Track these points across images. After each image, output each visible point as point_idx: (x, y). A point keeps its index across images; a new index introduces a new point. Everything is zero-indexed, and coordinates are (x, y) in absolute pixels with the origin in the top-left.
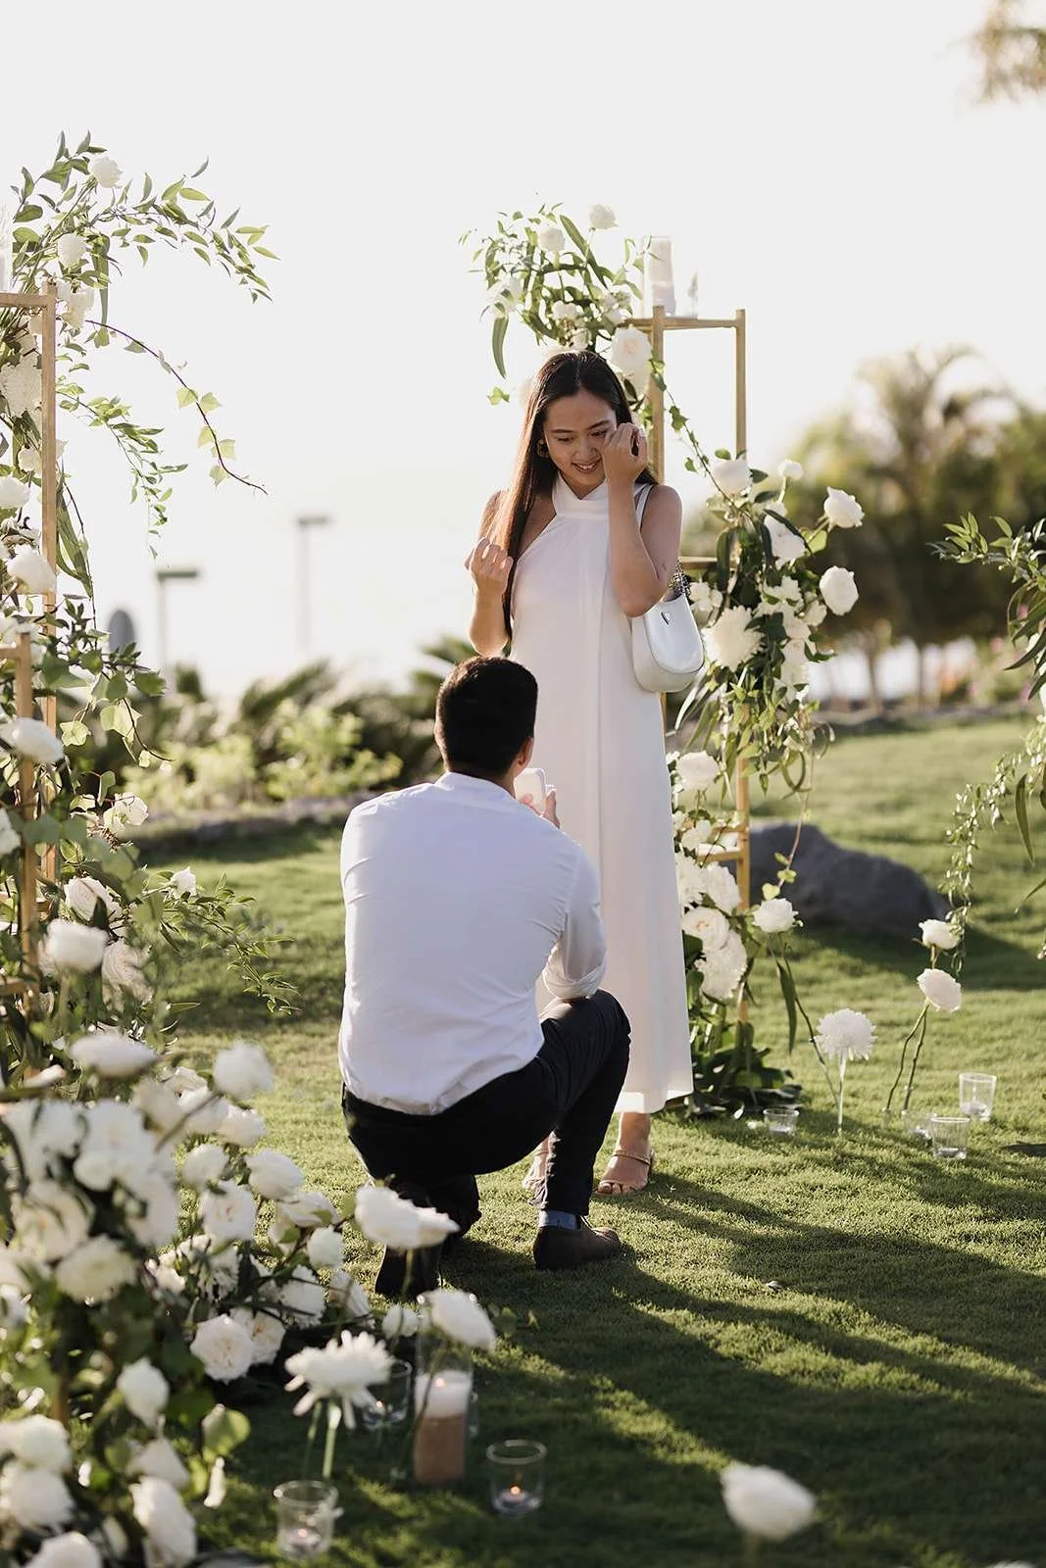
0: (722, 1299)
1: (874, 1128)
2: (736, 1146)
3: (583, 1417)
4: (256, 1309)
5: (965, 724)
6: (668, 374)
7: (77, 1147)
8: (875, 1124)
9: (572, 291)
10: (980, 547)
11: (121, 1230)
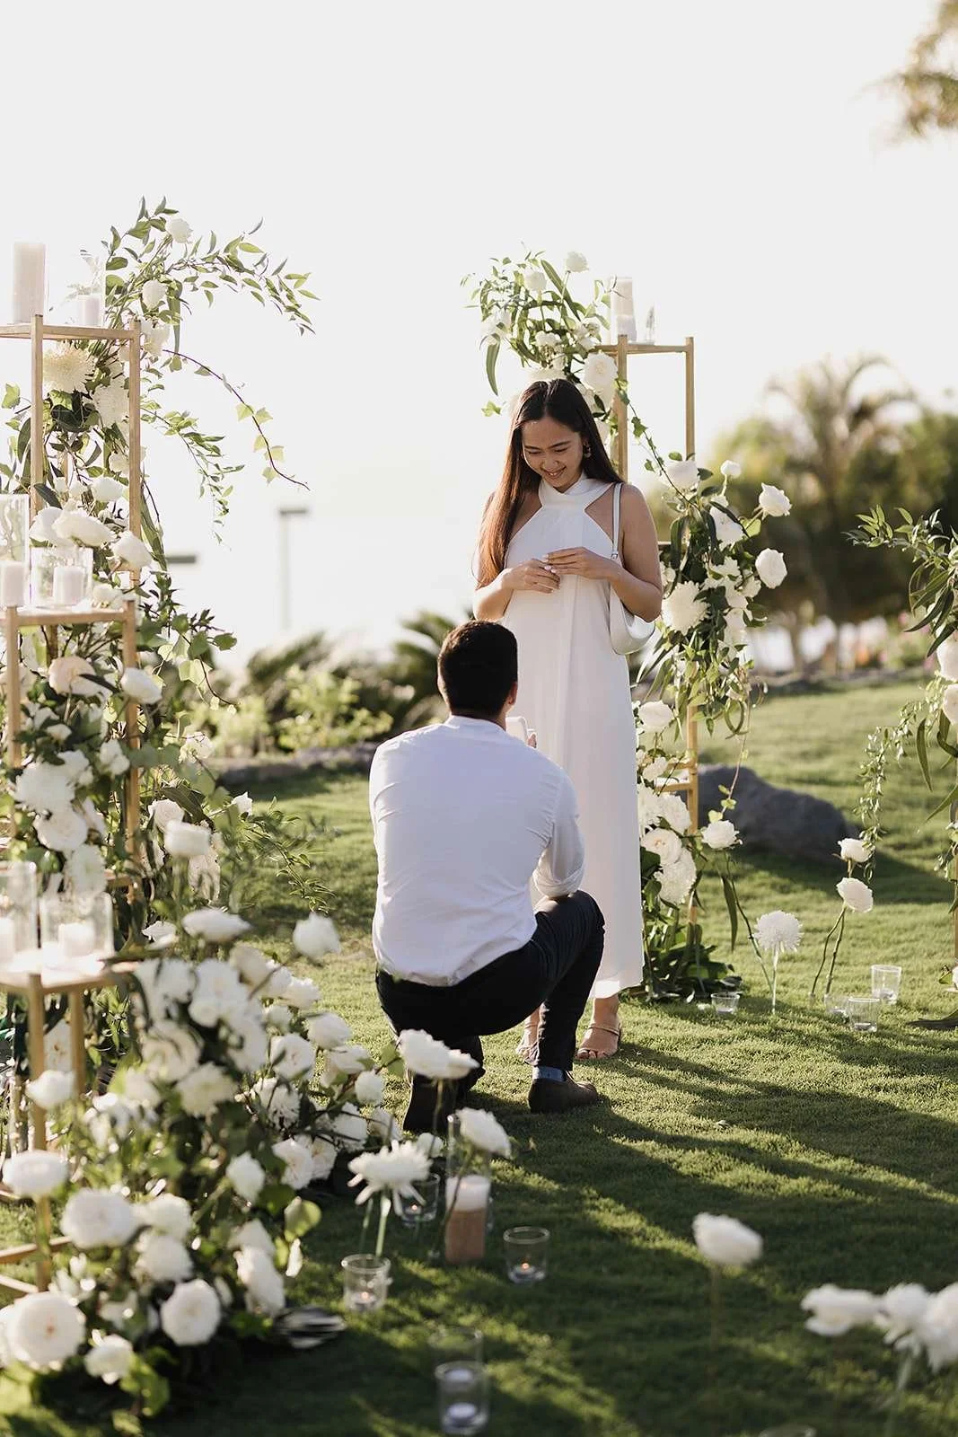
0: (681, 1134)
1: (802, 1009)
2: (688, 1022)
3: (576, 1216)
4: (314, 1135)
5: (876, 686)
6: (631, 390)
7: (189, 994)
8: (802, 1006)
9: (551, 322)
10: (886, 533)
11: (223, 1058)
